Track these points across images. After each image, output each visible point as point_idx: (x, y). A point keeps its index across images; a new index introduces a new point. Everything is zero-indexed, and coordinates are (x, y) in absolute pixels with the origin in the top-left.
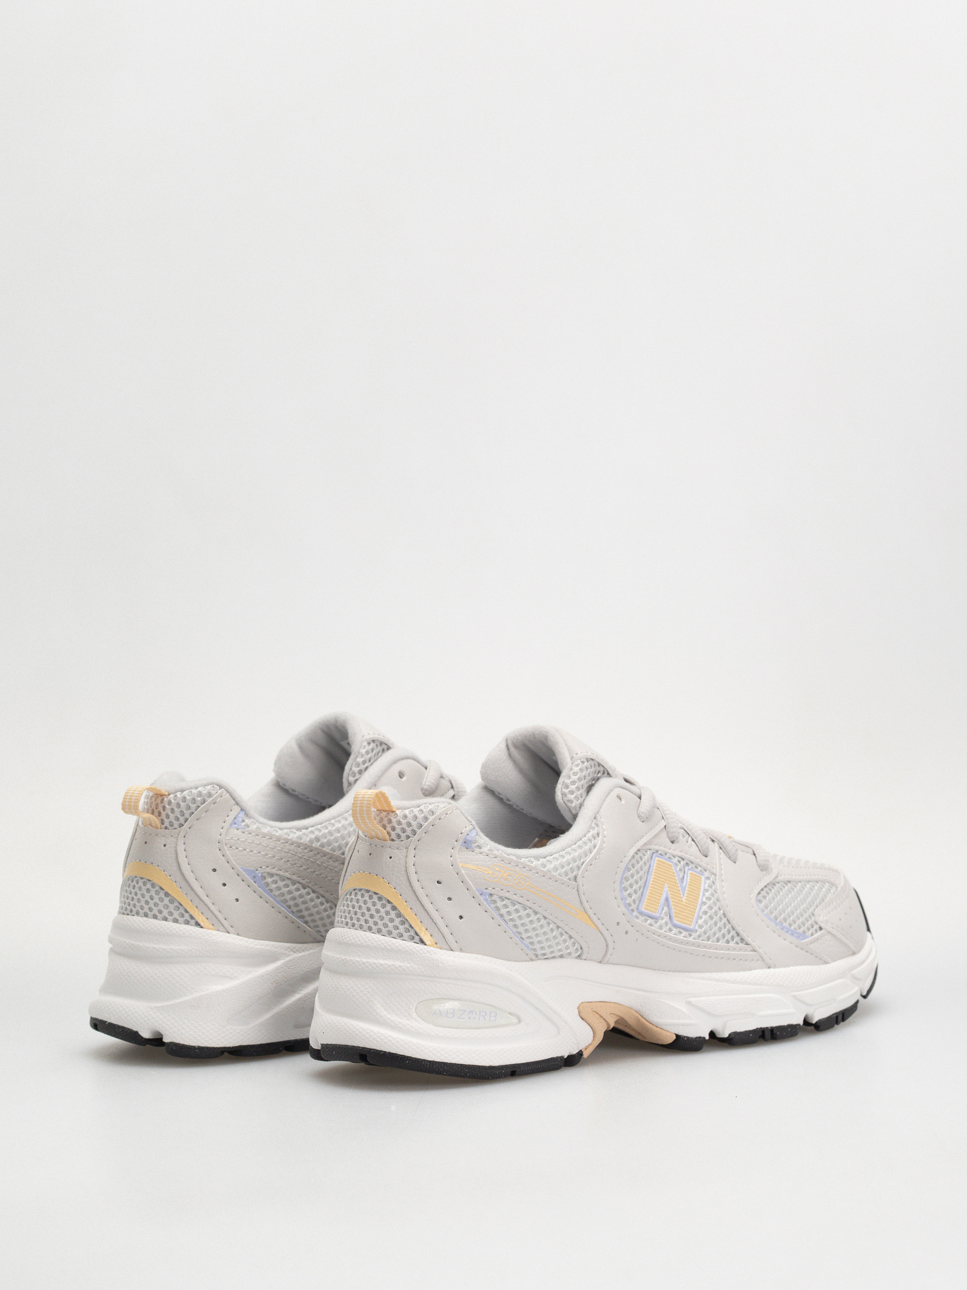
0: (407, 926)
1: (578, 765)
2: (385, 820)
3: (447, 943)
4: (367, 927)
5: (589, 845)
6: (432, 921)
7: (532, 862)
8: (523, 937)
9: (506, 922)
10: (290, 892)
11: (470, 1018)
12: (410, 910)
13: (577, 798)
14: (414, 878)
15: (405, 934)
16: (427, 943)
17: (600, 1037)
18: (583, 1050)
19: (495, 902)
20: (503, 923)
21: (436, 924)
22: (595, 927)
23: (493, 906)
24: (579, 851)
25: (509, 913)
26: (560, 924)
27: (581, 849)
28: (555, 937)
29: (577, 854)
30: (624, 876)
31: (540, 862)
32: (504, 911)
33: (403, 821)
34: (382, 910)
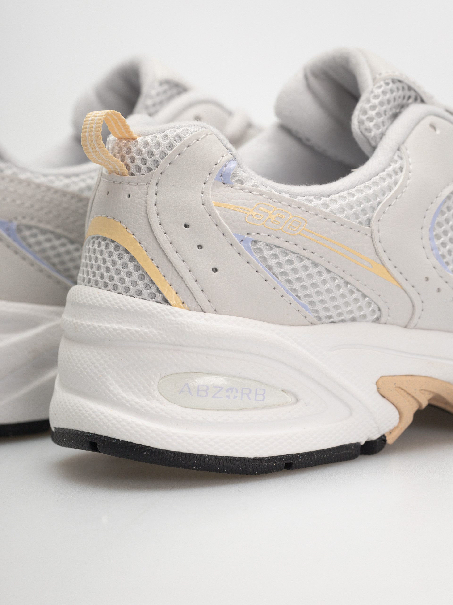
0: (147, 281)
1: (380, 87)
2: (124, 149)
3: (197, 302)
4: (103, 284)
5: (388, 181)
6: (177, 274)
7: (311, 201)
8: (300, 294)
9: (275, 275)
10: (53, 248)
11: (228, 397)
12: (151, 261)
13: (377, 126)
14: (155, 220)
15: (144, 291)
16: (172, 303)
17: (409, 419)
18: (386, 435)
19: (260, 250)
20: (270, 277)
21: (182, 278)
22: (398, 285)
23: (257, 256)
24: (375, 188)
25: (279, 265)
26: (349, 279)
27: (378, 186)
28: (343, 296)
29: (371, 192)
30: (436, 222)
31: (321, 202)
32: (272, 262)
33: (144, 150)
34: (119, 262)
